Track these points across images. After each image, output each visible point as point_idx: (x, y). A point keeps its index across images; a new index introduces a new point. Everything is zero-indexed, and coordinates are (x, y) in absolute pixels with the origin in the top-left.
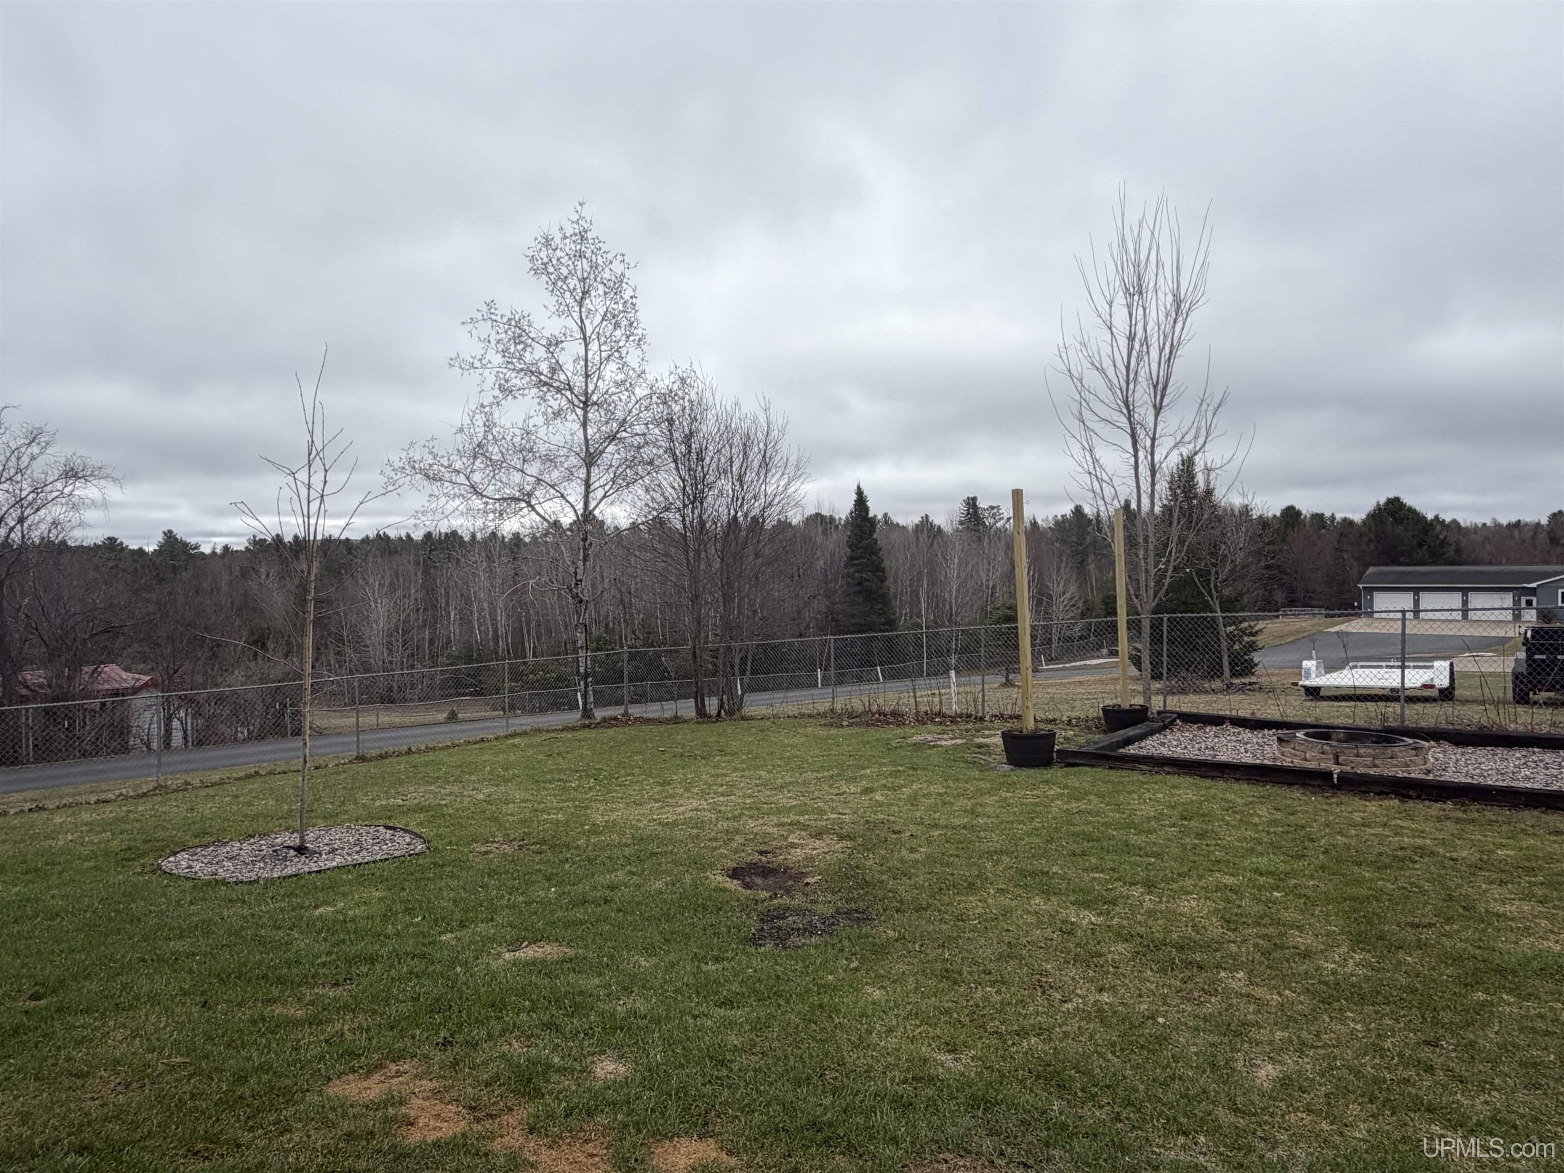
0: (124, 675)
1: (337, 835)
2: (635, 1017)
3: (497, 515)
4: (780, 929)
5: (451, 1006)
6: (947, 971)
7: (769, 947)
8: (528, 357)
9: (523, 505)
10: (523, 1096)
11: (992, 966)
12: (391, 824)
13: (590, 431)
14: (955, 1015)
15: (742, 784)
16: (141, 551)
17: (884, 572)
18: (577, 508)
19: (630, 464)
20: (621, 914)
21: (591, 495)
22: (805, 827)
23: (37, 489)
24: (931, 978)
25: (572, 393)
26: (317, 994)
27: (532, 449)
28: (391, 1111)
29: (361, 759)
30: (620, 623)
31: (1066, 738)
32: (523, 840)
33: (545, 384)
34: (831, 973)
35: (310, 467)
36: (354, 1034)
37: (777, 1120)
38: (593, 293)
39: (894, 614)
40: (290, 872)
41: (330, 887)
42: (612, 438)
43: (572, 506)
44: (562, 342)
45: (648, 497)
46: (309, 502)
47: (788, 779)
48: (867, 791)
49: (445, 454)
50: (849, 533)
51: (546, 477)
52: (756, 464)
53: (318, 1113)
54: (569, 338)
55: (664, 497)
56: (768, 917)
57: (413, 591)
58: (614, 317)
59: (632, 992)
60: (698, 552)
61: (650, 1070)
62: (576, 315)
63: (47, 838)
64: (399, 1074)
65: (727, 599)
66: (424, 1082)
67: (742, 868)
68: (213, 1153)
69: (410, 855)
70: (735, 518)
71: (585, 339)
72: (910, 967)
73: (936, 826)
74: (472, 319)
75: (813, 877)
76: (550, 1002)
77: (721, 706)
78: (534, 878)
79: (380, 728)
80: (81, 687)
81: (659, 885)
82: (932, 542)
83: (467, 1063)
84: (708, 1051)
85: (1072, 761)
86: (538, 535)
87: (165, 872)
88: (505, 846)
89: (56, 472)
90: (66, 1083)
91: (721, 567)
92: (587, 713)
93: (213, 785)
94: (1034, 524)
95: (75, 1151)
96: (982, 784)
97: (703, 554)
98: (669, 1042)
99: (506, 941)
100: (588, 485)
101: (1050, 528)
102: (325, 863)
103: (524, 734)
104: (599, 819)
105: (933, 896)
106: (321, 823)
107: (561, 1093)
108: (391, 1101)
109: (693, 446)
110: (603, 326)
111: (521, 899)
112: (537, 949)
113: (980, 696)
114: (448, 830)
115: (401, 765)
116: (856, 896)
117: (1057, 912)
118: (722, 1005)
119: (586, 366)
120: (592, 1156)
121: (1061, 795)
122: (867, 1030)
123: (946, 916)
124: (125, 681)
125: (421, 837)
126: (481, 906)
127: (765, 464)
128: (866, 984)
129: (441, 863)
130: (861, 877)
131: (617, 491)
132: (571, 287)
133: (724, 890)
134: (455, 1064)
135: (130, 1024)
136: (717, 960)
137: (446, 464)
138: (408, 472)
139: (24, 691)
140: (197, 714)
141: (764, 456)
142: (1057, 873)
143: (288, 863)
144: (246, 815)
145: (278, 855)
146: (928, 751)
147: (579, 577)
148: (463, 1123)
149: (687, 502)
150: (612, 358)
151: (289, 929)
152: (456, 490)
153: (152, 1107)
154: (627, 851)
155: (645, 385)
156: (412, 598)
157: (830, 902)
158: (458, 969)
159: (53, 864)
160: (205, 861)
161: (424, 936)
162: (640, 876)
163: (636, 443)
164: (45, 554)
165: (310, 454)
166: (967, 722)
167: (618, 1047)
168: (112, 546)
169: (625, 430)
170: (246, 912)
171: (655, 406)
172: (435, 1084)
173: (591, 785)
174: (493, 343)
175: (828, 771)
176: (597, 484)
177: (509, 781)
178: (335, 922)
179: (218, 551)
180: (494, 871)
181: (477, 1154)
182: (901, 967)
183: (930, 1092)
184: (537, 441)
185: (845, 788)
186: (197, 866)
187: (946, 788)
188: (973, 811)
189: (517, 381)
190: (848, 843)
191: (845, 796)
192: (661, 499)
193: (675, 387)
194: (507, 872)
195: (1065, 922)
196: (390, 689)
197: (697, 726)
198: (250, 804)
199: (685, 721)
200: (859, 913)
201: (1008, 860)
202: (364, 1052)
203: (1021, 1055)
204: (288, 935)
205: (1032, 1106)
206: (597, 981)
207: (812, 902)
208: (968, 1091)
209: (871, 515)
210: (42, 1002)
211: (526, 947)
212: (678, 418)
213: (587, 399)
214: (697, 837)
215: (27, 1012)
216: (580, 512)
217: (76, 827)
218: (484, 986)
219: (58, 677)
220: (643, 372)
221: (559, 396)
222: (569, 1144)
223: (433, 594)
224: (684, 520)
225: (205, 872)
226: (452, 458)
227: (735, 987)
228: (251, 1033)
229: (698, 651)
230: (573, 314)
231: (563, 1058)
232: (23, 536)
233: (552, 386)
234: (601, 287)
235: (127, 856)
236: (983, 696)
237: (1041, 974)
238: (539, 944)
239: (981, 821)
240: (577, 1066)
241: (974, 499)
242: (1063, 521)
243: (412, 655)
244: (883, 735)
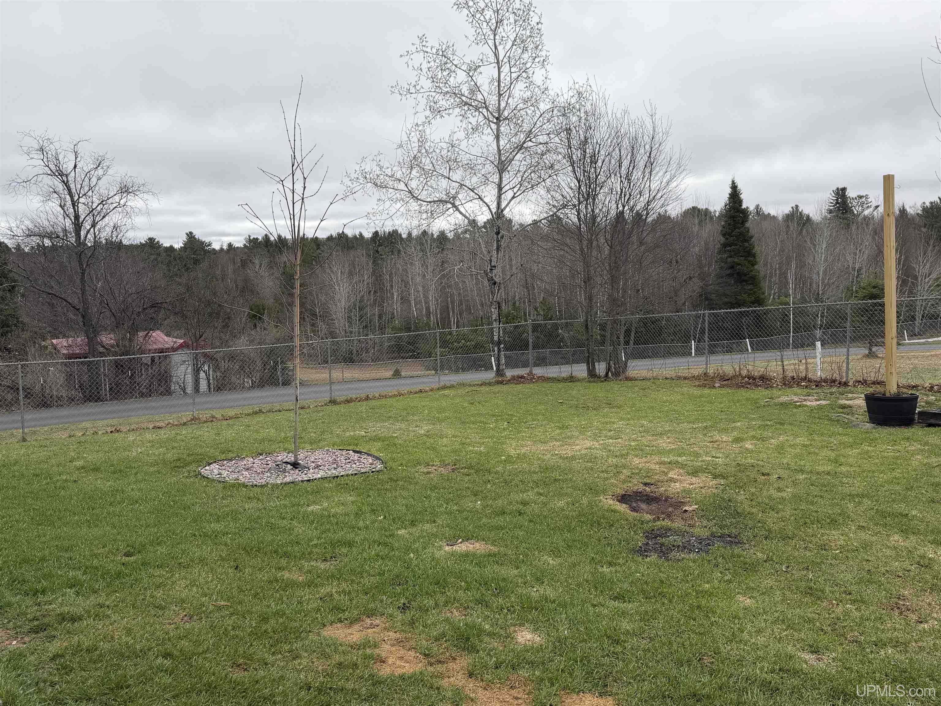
0: (166, 338)
1: (319, 456)
2: (546, 602)
3: (429, 214)
4: (662, 545)
5: (407, 581)
6: (811, 588)
7: (653, 558)
8: (452, 81)
9: (450, 206)
10: (463, 650)
11: (854, 588)
12: (358, 450)
13: (502, 143)
14: (818, 624)
15: (628, 431)
16: (171, 248)
17: (754, 257)
18: (491, 207)
19: (534, 168)
20: (532, 524)
21: (503, 196)
22: (683, 466)
23: (102, 201)
24: (796, 594)
25: (488, 110)
26: (312, 566)
27: (456, 159)
28: (368, 651)
29: (333, 402)
30: (524, 302)
31: (927, 403)
32: (455, 465)
33: (466, 104)
34: (708, 582)
35: (293, 175)
36: (340, 595)
37: (664, 689)
38: (505, 22)
39: (764, 294)
40: (288, 480)
41: (317, 492)
42: (520, 147)
43: (488, 206)
44: (480, 66)
45: (550, 196)
46: (293, 204)
47: (667, 428)
48: (737, 440)
49: (389, 166)
50: (723, 223)
51: (467, 183)
52: (642, 164)
53: (318, 647)
54: (485, 63)
55: (563, 196)
56: (651, 535)
57: (366, 278)
58: (522, 42)
59: (543, 583)
60: (590, 242)
61: (559, 642)
62: (491, 43)
63: (125, 450)
64: (372, 626)
65: (614, 280)
66: (391, 634)
67: (630, 495)
68: (250, 667)
69: (373, 472)
70: (622, 212)
71: (498, 63)
72: (777, 584)
73: (802, 471)
74: (408, 52)
75: (691, 506)
76: (480, 584)
77: (609, 369)
78: (464, 493)
79: (344, 381)
80: (138, 347)
81: (561, 504)
82: (801, 230)
83: (421, 623)
84: (606, 632)
85: (933, 421)
86: (460, 231)
87: (204, 477)
88: (442, 469)
89: (115, 188)
90: (153, 612)
91: (610, 254)
92: (500, 372)
93: (231, 418)
94: (903, 211)
95: (162, 655)
96: (846, 439)
97: (595, 243)
98: (573, 622)
99: (445, 538)
100: (500, 188)
101: (918, 214)
102: (312, 474)
103: (452, 387)
104: (512, 452)
105: (799, 528)
106: (308, 447)
107: (492, 651)
108: (366, 644)
109: (588, 150)
110: (513, 50)
111: (455, 508)
112: (469, 545)
113: (845, 365)
114: (399, 455)
115: (363, 407)
116: (729, 524)
117: (915, 548)
118: (616, 598)
119: (499, 85)
120: (517, 698)
121: (922, 451)
122: (739, 629)
123: (811, 545)
124: (167, 343)
125: (380, 459)
126: (426, 511)
127: (650, 164)
128: (738, 593)
129: (395, 478)
130: (733, 508)
131: (524, 192)
132: (487, 17)
133: (614, 511)
134: (412, 623)
135: (189, 576)
136: (610, 564)
137: (389, 174)
138: (361, 181)
139: (101, 349)
140: (217, 368)
141: (649, 157)
142: (916, 515)
143: (287, 474)
144: (255, 440)
145: (279, 467)
146: (795, 410)
147: (493, 264)
148: (420, 665)
149: (582, 199)
150: (520, 78)
151: (291, 519)
152: (398, 195)
153: (207, 633)
154: (535, 477)
155: (548, 100)
156: (365, 283)
157: (706, 527)
158: (412, 555)
159: (130, 467)
160: (230, 470)
161: (386, 530)
162: (546, 496)
163: (539, 151)
164: (110, 250)
165: (293, 166)
166: (831, 386)
167: (534, 622)
168: (152, 244)
169: (530, 140)
170: (260, 506)
171: (556, 118)
172: (398, 635)
173: (505, 426)
174: (425, 70)
175: (702, 422)
176: (507, 187)
177: (443, 421)
178: (322, 516)
179: (225, 247)
180: (435, 486)
181: (432, 688)
182: (769, 582)
183: (796, 682)
184: (460, 152)
185: (718, 437)
186: (225, 473)
187: (811, 440)
188: (836, 461)
189: (444, 103)
190: (722, 481)
191: (718, 443)
192: (560, 197)
193: (573, 101)
194: (444, 488)
195: (923, 557)
196: (351, 353)
197: (588, 384)
198: (257, 432)
199: (579, 380)
200: (731, 537)
201: (869, 502)
202: (347, 608)
203: (877, 661)
204: (290, 523)
205: (888, 702)
206: (516, 572)
207: (690, 526)
208: (829, 685)
209: (744, 206)
210: (132, 558)
211: (461, 543)
212: (575, 128)
213: (500, 115)
214: (592, 469)
215: (123, 564)
216: (494, 210)
217: (143, 443)
218: (431, 569)
219: (123, 339)
220: (546, 89)
221: (477, 113)
222: (500, 688)
223: (381, 280)
224: (579, 214)
225: (230, 477)
226: (394, 169)
227: (626, 586)
228: (269, 589)
229: (589, 324)
230: (489, 42)
231: (492, 626)
232: (95, 237)
233: (471, 105)
234: (512, 17)
235: (178, 464)
236: (848, 364)
237: (899, 598)
238: (470, 541)
239: (844, 469)
240: (502, 632)
241: (844, 190)
242: (932, 208)
243: (366, 327)
244: (752, 396)
